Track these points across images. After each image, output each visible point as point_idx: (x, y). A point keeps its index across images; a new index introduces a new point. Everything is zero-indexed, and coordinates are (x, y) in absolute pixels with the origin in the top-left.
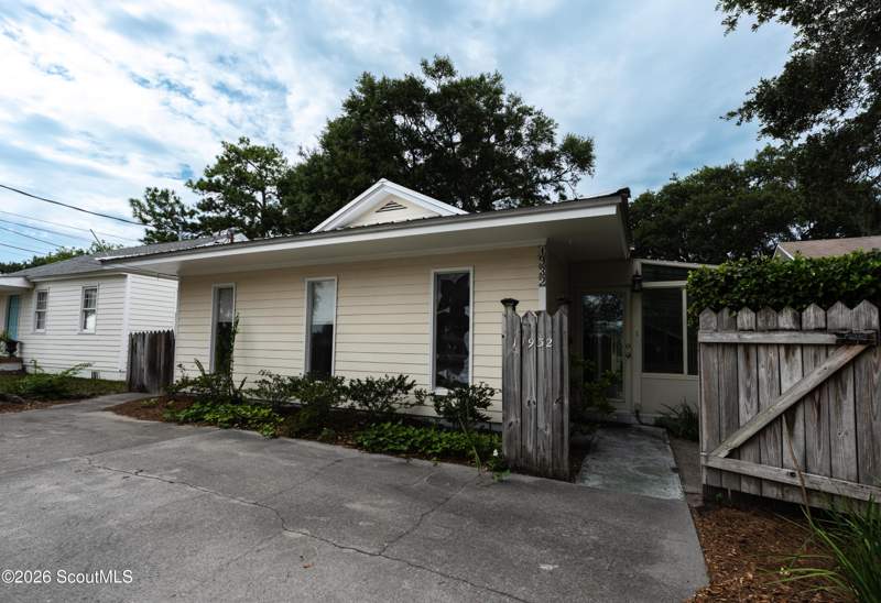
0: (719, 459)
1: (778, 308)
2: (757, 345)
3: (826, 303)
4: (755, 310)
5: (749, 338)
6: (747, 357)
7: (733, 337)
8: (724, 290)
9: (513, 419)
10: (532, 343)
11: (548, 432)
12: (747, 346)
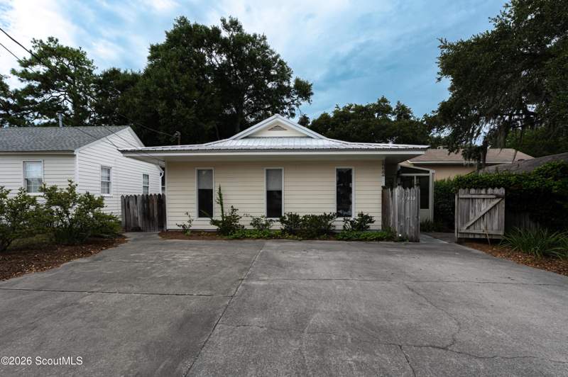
0: (464, 229)
1: (481, 189)
2: (475, 198)
3: (493, 188)
4: (475, 189)
5: (474, 196)
6: (473, 201)
7: (470, 196)
8: (468, 183)
9: (402, 224)
10: (408, 198)
11: (414, 227)
12: (472, 199)
